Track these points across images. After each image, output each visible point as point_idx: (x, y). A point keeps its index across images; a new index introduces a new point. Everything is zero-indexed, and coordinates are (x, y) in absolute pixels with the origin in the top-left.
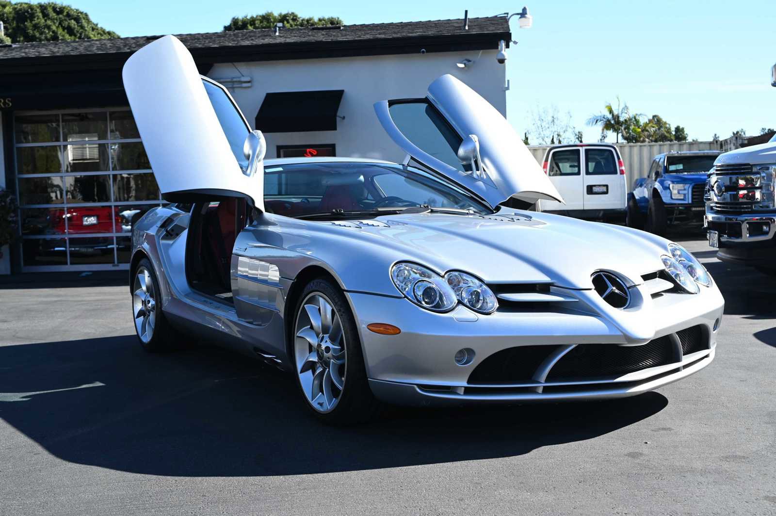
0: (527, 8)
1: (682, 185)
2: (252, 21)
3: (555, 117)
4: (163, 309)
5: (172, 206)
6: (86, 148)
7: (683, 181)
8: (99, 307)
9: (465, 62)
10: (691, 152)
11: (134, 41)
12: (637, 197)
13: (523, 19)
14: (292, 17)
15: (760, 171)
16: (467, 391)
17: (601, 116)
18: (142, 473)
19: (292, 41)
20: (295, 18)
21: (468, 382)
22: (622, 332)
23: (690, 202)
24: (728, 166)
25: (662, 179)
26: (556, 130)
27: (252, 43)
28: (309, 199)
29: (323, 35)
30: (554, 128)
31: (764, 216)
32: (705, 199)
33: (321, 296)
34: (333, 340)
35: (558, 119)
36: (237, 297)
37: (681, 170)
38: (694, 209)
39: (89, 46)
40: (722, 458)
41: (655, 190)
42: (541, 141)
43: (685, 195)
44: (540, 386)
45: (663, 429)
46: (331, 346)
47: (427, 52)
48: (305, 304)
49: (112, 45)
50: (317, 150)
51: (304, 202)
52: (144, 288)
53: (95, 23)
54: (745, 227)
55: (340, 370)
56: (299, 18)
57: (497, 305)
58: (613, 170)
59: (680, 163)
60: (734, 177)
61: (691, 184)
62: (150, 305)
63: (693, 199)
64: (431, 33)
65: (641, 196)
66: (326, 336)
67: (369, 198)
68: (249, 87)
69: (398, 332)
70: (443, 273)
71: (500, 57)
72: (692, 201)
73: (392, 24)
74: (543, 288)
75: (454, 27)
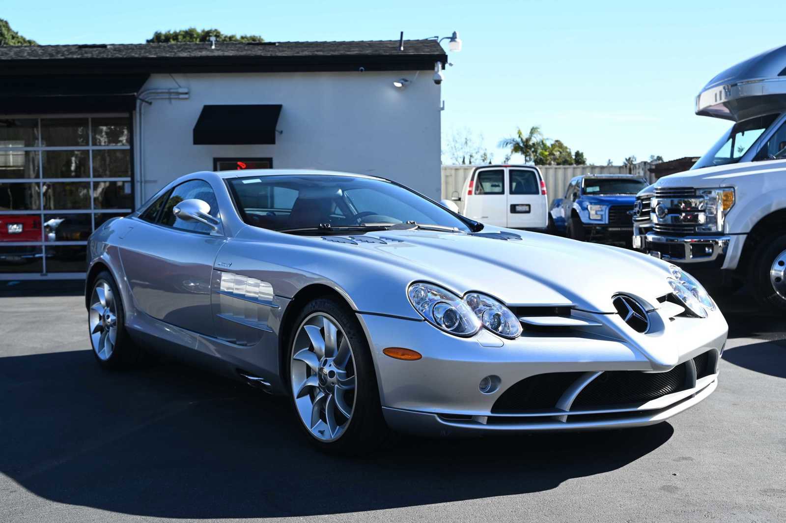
0: (457, 32)
1: (599, 206)
2: (175, 36)
3: (468, 139)
4: (125, 325)
5: (132, 216)
6: (9, 155)
7: (601, 202)
8: (38, 319)
9: (403, 81)
10: (603, 175)
11: (66, 49)
12: (554, 217)
13: (453, 43)
14: (215, 33)
15: (703, 195)
16: (491, 420)
17: (510, 139)
18: (143, 515)
19: (231, 55)
20: (218, 34)
21: (492, 412)
22: (648, 359)
23: (607, 222)
24: (671, 189)
25: (581, 199)
26: (469, 151)
27: (190, 55)
28: (275, 213)
29: (260, 50)
30: (467, 149)
31: (702, 238)
32: (634, 220)
33: (325, 317)
34: (338, 363)
35: (471, 140)
36: (218, 315)
37: (598, 192)
38: (610, 229)
39: (20, 52)
40: (760, 492)
41: (574, 210)
42: (454, 161)
43: (602, 215)
44: (563, 415)
45: (684, 458)
46: (336, 370)
47: (365, 70)
48: (305, 325)
49: (43, 51)
50: (245, 164)
51: (269, 215)
52: (103, 302)
53: (15, 31)
54: (688, 249)
55: (347, 396)
56: (222, 35)
57: (521, 329)
58: (535, 190)
59: (596, 186)
60: (676, 201)
61: (608, 205)
62: (109, 320)
63: (609, 219)
64: (368, 52)
65: (559, 216)
66: (330, 360)
67: (336, 212)
68: (186, 99)
69: (419, 357)
70: (462, 295)
71: (437, 78)
72: (609, 222)
73: (325, 43)
74: (564, 311)
75: (388, 47)
